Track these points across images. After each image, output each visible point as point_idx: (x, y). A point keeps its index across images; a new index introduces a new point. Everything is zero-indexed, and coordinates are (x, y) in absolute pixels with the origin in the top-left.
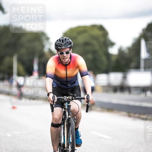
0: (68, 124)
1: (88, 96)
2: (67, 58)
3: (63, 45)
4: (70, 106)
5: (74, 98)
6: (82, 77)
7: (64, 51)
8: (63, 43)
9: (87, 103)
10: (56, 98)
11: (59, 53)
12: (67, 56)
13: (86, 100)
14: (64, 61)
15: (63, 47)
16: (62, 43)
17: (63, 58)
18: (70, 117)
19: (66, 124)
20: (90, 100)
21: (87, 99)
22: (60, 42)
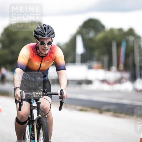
0: (38, 125)
1: (62, 91)
2: (47, 49)
3: (46, 34)
4: (40, 103)
5: (44, 94)
6: (58, 72)
7: (45, 41)
8: (46, 31)
9: (60, 100)
10: (24, 94)
11: (40, 42)
12: (48, 47)
13: (59, 95)
14: (43, 52)
15: (46, 37)
16: (44, 31)
17: (43, 50)
18: (40, 116)
19: (36, 125)
20: (64, 96)
21: (61, 95)
22: (42, 30)
